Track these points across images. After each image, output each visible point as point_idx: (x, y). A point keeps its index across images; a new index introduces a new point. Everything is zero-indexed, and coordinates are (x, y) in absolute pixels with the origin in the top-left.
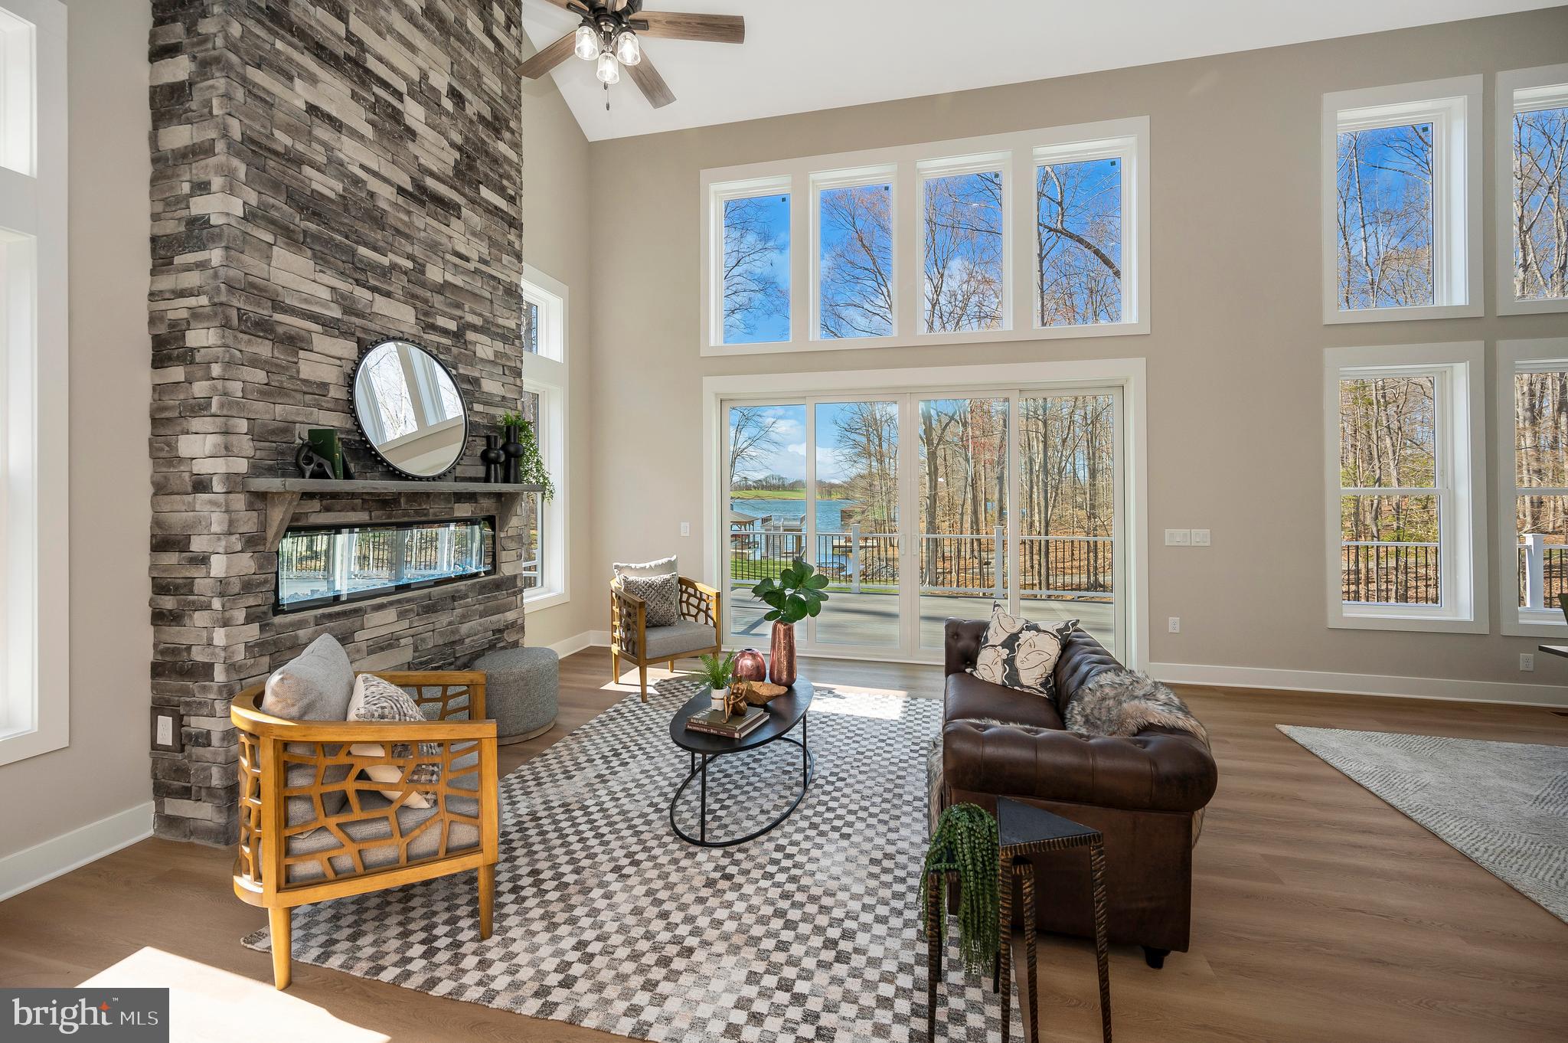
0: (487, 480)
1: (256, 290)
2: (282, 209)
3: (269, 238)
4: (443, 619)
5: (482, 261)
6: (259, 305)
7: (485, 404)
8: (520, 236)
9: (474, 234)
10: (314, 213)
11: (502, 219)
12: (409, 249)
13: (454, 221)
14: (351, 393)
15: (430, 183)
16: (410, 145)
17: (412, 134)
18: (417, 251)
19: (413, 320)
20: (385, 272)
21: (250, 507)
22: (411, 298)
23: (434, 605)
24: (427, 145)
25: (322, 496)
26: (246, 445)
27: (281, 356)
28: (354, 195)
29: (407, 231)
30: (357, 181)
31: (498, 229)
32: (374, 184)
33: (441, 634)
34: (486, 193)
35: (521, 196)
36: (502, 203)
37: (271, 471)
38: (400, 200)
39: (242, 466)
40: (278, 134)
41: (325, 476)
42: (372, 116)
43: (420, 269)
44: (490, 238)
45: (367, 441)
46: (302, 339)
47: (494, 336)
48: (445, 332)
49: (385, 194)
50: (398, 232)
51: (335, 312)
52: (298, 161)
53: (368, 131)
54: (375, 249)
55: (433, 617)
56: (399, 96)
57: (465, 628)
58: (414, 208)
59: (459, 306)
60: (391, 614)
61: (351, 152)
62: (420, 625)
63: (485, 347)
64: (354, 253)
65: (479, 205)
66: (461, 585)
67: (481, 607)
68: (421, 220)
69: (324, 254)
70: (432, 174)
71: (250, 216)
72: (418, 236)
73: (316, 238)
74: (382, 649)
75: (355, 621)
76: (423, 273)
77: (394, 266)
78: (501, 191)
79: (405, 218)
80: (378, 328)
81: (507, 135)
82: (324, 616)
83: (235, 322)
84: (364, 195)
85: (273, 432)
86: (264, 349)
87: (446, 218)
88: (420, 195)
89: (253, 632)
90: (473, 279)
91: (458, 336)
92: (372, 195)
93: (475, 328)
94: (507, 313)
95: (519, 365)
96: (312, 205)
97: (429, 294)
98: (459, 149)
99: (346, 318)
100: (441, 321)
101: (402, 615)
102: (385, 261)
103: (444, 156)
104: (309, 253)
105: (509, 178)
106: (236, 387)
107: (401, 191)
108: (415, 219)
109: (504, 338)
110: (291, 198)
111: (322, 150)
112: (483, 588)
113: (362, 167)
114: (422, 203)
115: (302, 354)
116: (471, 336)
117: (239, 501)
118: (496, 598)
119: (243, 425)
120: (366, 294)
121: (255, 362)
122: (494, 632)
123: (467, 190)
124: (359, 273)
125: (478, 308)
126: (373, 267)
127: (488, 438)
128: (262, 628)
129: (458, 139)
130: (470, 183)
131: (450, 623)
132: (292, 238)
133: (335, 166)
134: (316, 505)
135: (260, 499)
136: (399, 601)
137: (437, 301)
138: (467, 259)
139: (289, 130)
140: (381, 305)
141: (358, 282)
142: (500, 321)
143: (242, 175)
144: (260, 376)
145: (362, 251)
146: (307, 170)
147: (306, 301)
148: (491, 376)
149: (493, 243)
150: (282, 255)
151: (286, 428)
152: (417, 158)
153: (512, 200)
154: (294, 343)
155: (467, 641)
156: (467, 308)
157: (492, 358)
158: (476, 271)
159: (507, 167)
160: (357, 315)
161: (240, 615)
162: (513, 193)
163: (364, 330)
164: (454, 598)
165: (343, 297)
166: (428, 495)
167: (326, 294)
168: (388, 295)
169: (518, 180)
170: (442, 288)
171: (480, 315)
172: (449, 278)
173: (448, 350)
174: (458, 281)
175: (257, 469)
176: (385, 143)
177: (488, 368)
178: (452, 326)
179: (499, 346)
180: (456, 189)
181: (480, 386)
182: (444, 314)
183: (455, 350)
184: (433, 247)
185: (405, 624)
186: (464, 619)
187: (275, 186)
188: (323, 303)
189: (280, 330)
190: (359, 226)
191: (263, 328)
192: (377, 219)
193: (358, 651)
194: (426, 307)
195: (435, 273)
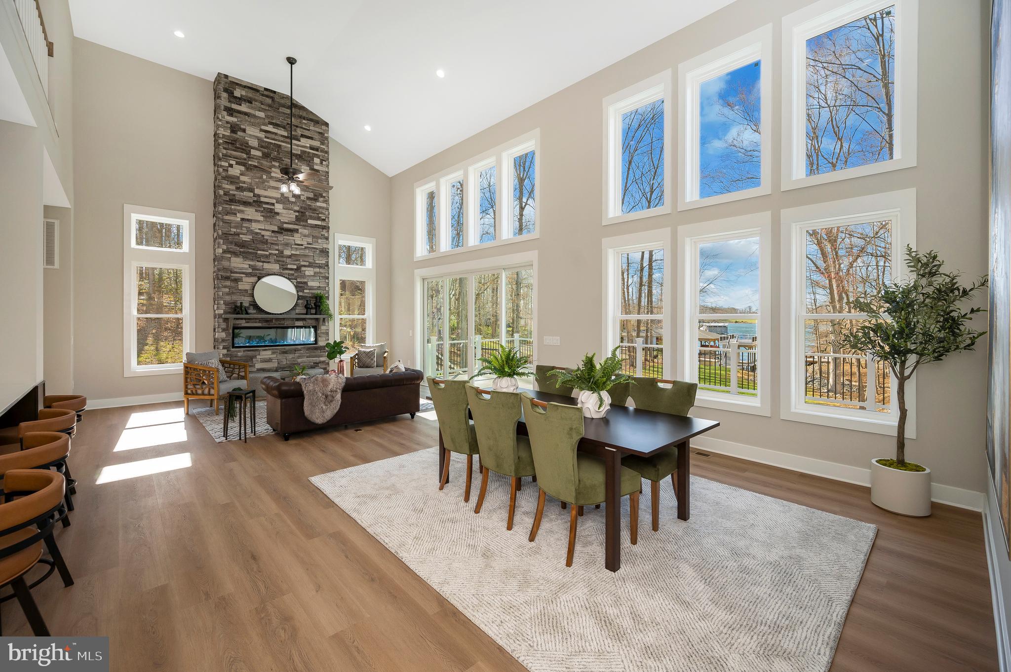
0: (306, 314)
1: (225, 269)
2: (233, 247)
3: (230, 256)
4: (290, 356)
5: (308, 244)
6: (227, 273)
7: (309, 289)
8: (328, 231)
9: (305, 236)
10: (243, 246)
11: (319, 228)
12: (277, 248)
13: (296, 235)
14: (253, 291)
15: (285, 226)
16: (278, 217)
17: (278, 214)
18: (280, 247)
19: (278, 268)
20: (267, 256)
21: (224, 321)
22: (277, 262)
23: (286, 352)
24: (284, 215)
25: (245, 319)
26: (223, 307)
27: (233, 284)
28: (256, 237)
29: (276, 242)
30: (257, 234)
31: (316, 232)
32: (263, 233)
33: (289, 361)
34: (310, 221)
35: (329, 217)
36: (319, 223)
37: (230, 313)
38: (273, 234)
39: (222, 312)
40: (232, 229)
41: (239, 314)
42: (262, 214)
43: (282, 252)
44: (313, 236)
45: (257, 304)
46: (239, 279)
47: (314, 267)
48: (291, 269)
49: (267, 234)
50: (272, 244)
51: (250, 270)
52: (238, 234)
53: (261, 219)
54: (263, 251)
55: (286, 355)
56: (273, 204)
57: (299, 360)
58: (278, 235)
59: (297, 261)
60: (269, 352)
61: (255, 227)
62: (280, 357)
63: (309, 272)
64: (257, 253)
65: (307, 226)
66: (299, 347)
67: (308, 355)
68: (281, 238)
69: (246, 256)
70: (286, 223)
71: (224, 252)
72: (280, 243)
73: (244, 252)
74: (266, 362)
75: (257, 353)
76: (283, 253)
77: (270, 254)
78: (319, 219)
79: (276, 239)
80: (265, 272)
81: (321, 199)
82: (246, 350)
83: (220, 278)
84: (260, 237)
85: (230, 303)
86: (228, 283)
87: (292, 235)
88: (282, 230)
89: (225, 351)
90: (304, 251)
91: (298, 269)
92: (263, 236)
93: (305, 266)
94: (321, 259)
95: (327, 275)
96: (243, 245)
97: (285, 259)
98: (298, 211)
99: (254, 271)
100: (289, 266)
101: (273, 353)
102: (267, 253)
103: (291, 216)
104: (241, 257)
105: (322, 213)
106: (221, 293)
107: (273, 232)
108: (279, 239)
109: (320, 267)
110: (236, 245)
111: (245, 229)
112: (308, 349)
113: (259, 229)
114: (282, 233)
115: (239, 283)
116: (303, 269)
117: (221, 320)
118: (314, 352)
119: (222, 302)
120: (261, 264)
121: (225, 287)
122: (314, 363)
123: (302, 223)
124: (258, 258)
125: (306, 259)
126: (262, 256)
127: (307, 301)
128: (228, 351)
129: (297, 208)
130: (303, 221)
131: (292, 358)
132: (235, 254)
133: (250, 231)
134: (244, 321)
135: (226, 320)
136: (273, 349)
137: (288, 260)
138: (302, 245)
139: (236, 227)
140: (266, 266)
141: (258, 261)
142: (317, 262)
143: (222, 243)
144: (227, 290)
145: (259, 252)
146: (241, 236)
147: (241, 269)
148: (313, 281)
149: (314, 237)
150: (234, 259)
151: (234, 303)
152: (280, 220)
153: (324, 220)
154: (236, 280)
155: (301, 364)
156: (301, 260)
157: (313, 274)
158: (306, 248)
159: (320, 210)
160: (257, 270)
161: (221, 347)
162: (324, 218)
163: (260, 274)
164: (295, 351)
165: (252, 266)
166: (284, 319)
167: (247, 266)
168: (269, 262)
169: (327, 213)
170: (290, 257)
171: (308, 261)
172: (293, 252)
173: (293, 275)
174: (298, 253)
175: (225, 313)
176: (268, 220)
177: (312, 278)
178: (295, 267)
179: (317, 270)
180: (296, 225)
181: (307, 284)
182: (291, 264)
183: (296, 274)
184: (287, 245)
185: (275, 356)
186: (299, 357)
187: (231, 243)
188: (246, 269)
189: (233, 278)
190: (258, 246)
191: (227, 278)
192: (266, 242)
193: (257, 361)
194: (283, 263)
195: (287, 252)
